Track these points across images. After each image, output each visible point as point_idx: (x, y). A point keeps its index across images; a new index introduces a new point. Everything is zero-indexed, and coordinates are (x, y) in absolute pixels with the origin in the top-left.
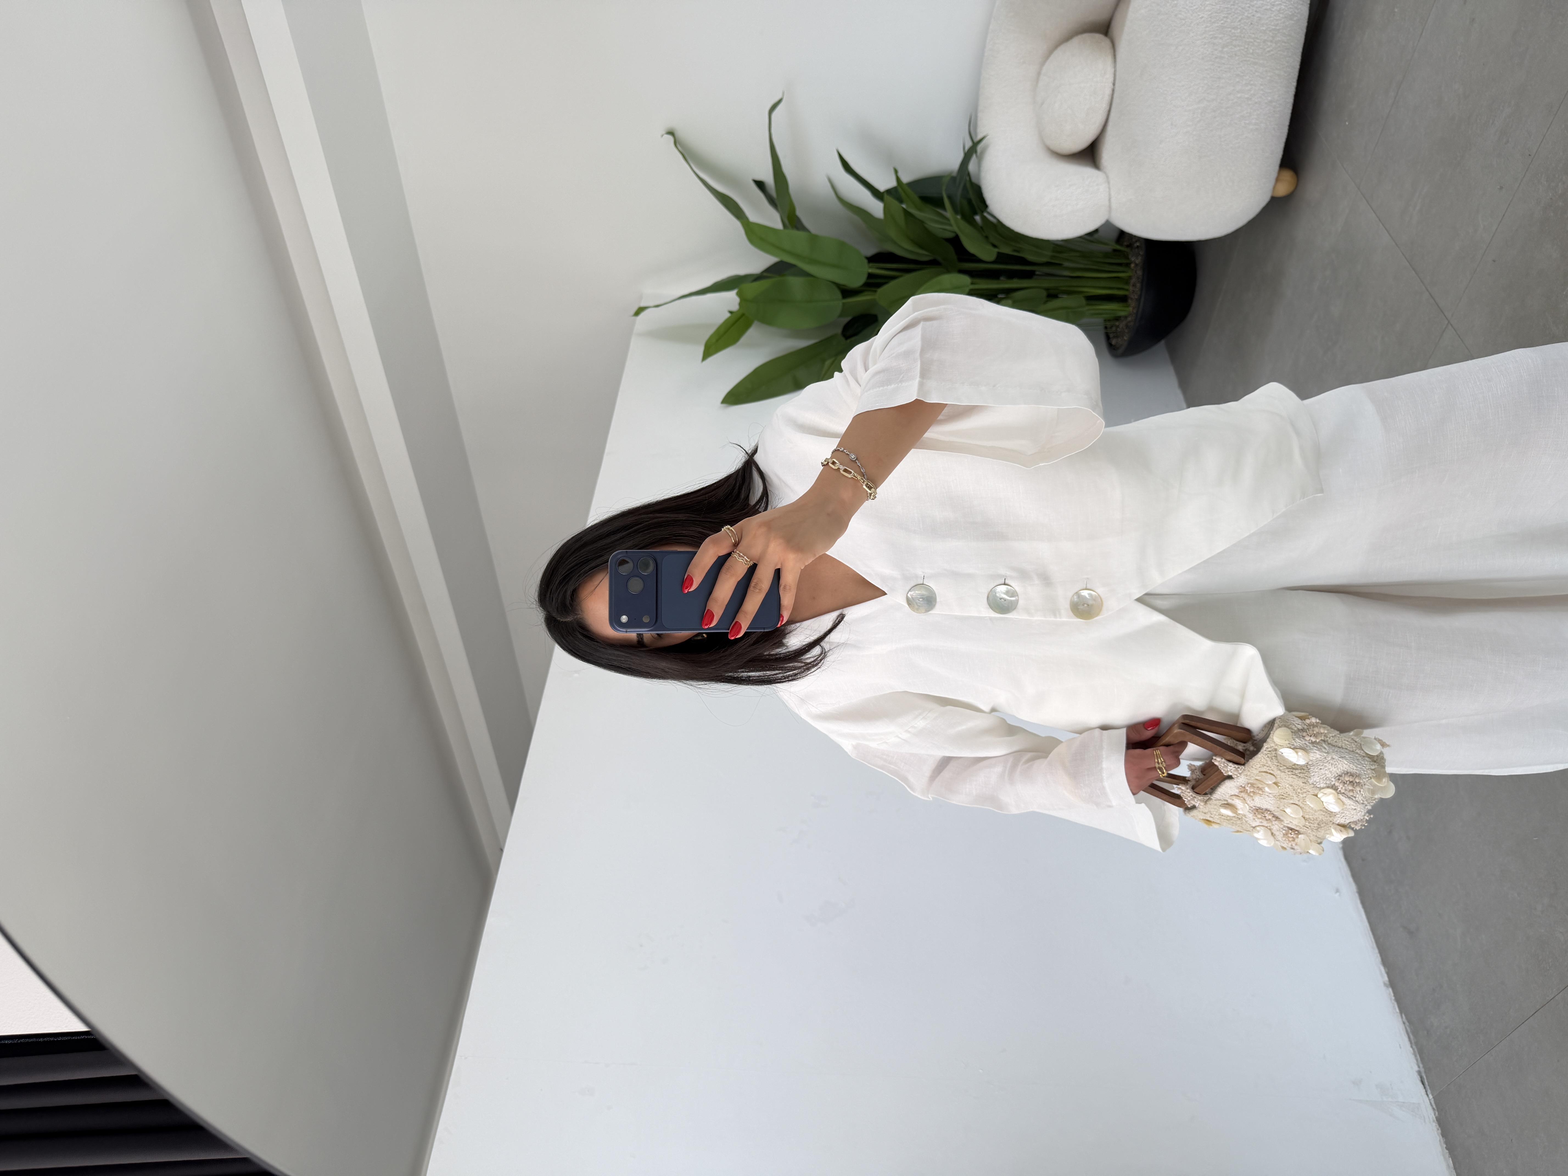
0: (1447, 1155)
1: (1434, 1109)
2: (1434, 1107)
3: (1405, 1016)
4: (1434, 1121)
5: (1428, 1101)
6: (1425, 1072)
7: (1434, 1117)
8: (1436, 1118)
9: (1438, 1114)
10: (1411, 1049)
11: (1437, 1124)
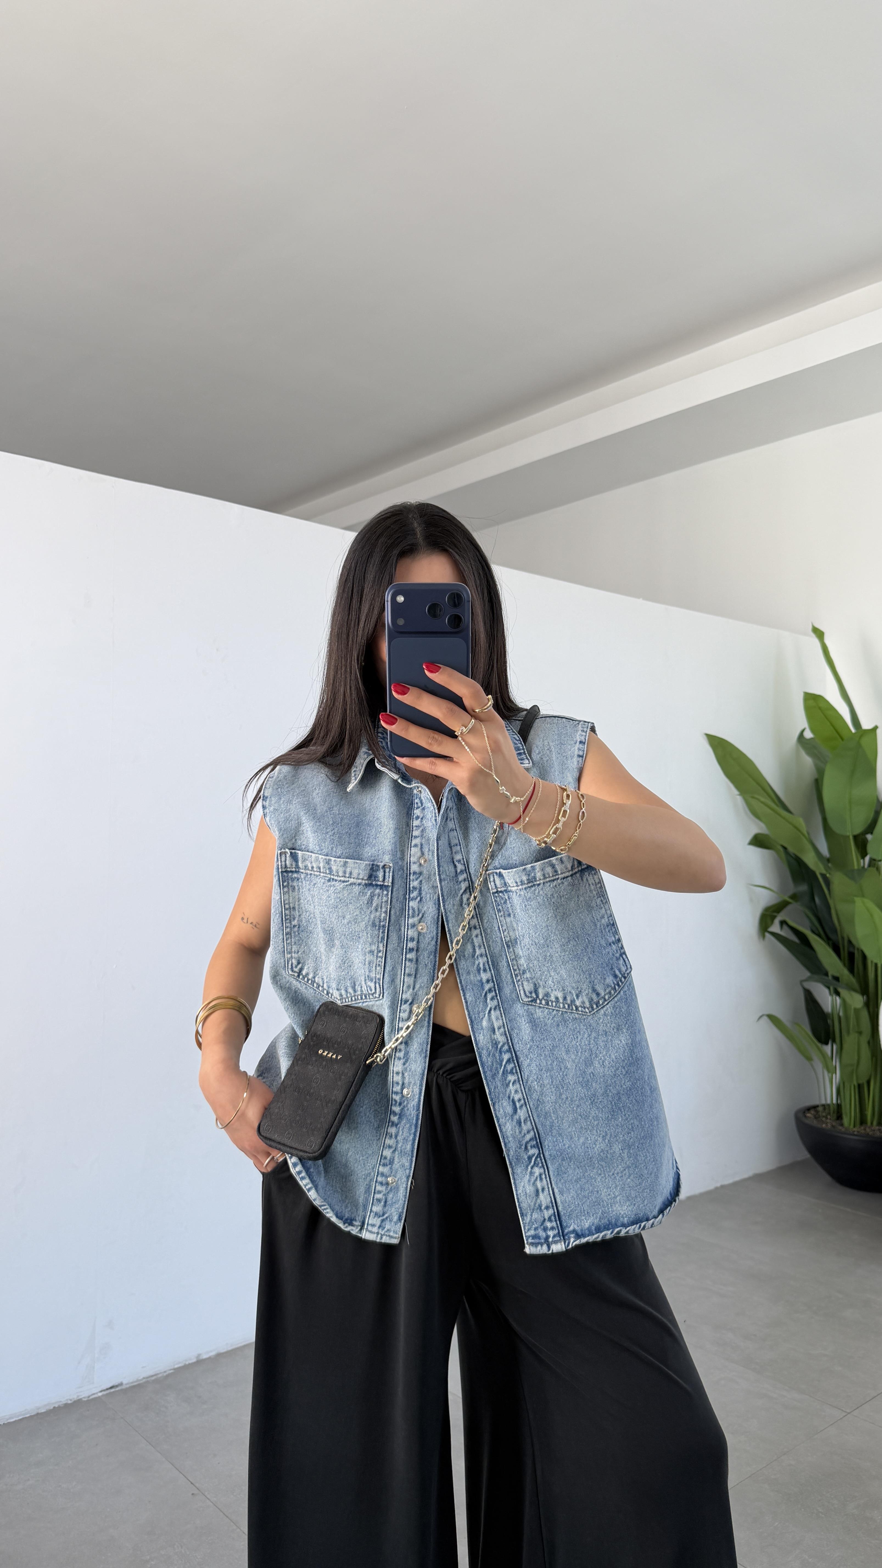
0: (48, 1408)
1: (89, 1397)
2: (91, 1398)
3: (172, 1373)
4: (78, 1396)
5: (95, 1392)
6: (122, 1390)
7: (82, 1397)
8: (81, 1399)
9: (85, 1401)
10: (141, 1377)
11: (75, 1399)
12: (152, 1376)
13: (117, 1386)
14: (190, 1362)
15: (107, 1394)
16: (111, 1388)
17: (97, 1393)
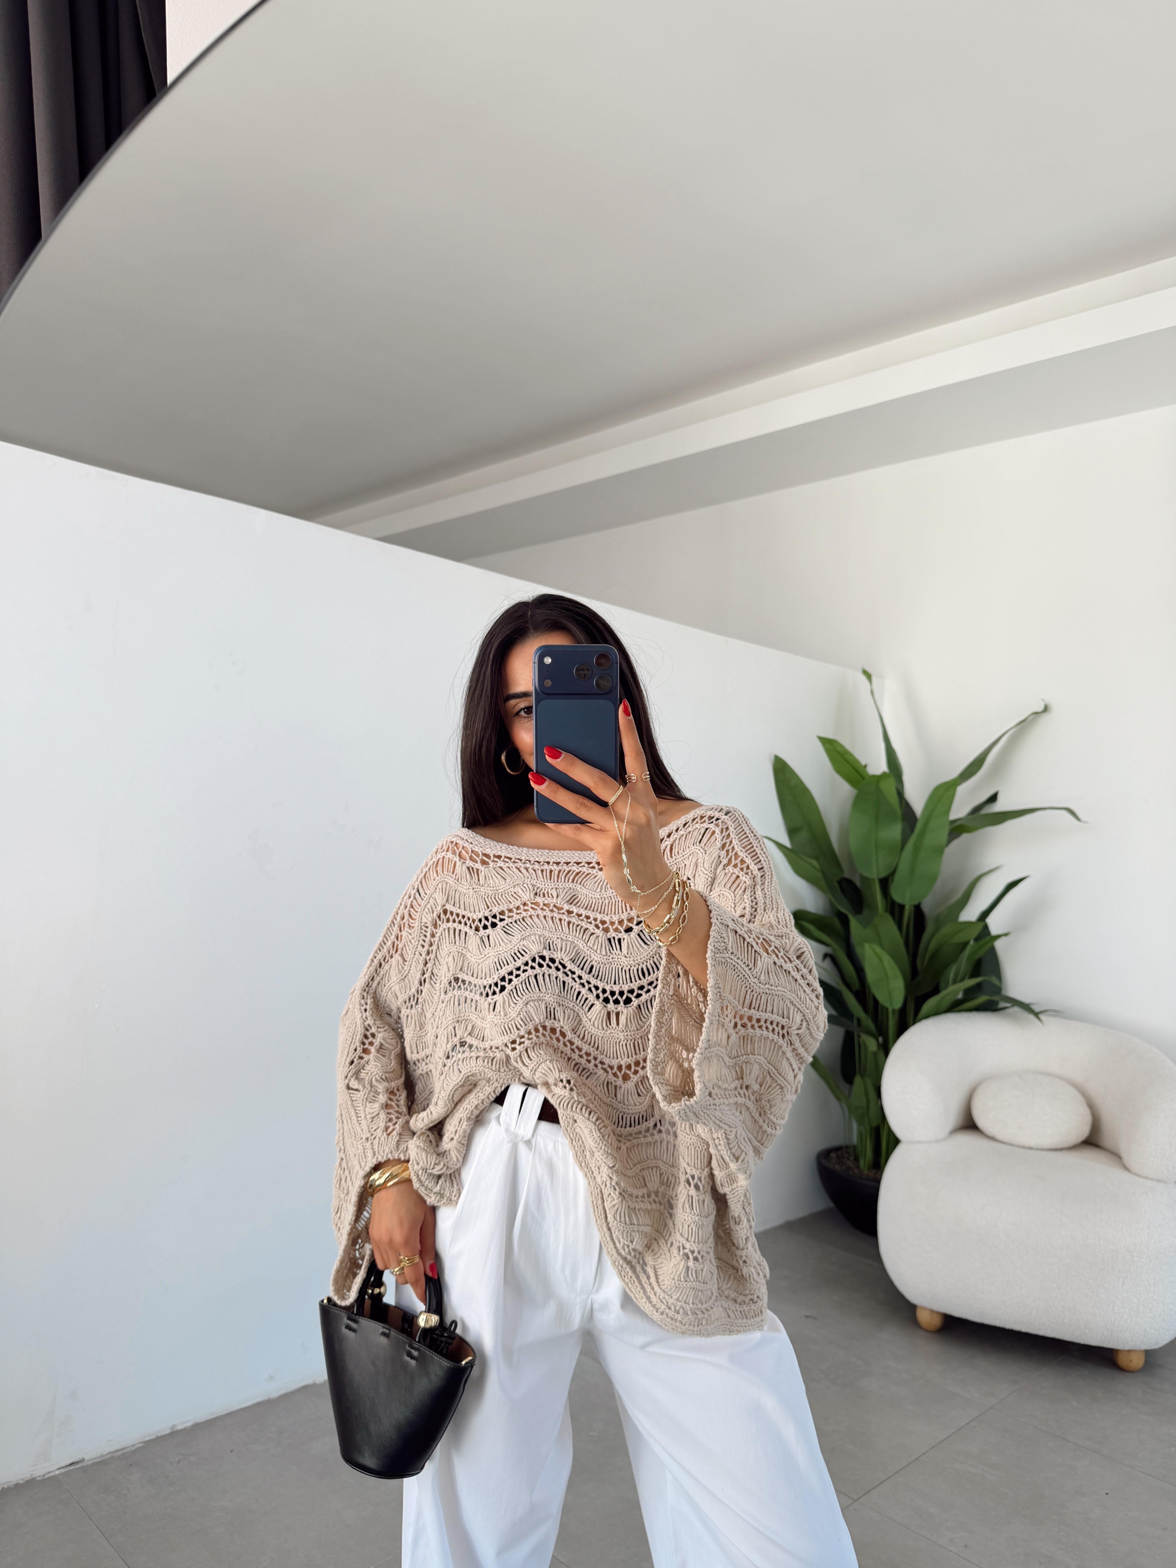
1: (45, 1475)
2: (47, 1476)
3: (142, 1446)
4: (32, 1475)
6: (83, 1467)
7: (36, 1476)
8: (35, 1478)
9: (39, 1480)
10: (107, 1452)
11: (28, 1479)
12: (118, 1451)
13: (77, 1462)
14: (164, 1433)
15: (66, 1472)
16: (71, 1464)
17: (53, 1471)
